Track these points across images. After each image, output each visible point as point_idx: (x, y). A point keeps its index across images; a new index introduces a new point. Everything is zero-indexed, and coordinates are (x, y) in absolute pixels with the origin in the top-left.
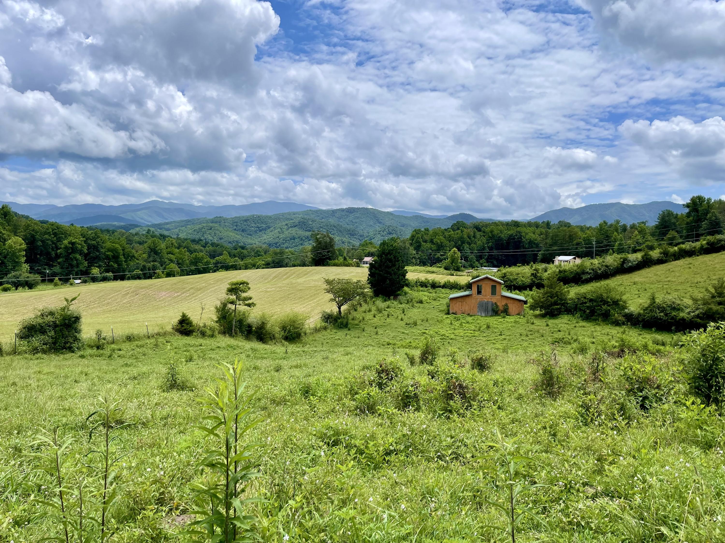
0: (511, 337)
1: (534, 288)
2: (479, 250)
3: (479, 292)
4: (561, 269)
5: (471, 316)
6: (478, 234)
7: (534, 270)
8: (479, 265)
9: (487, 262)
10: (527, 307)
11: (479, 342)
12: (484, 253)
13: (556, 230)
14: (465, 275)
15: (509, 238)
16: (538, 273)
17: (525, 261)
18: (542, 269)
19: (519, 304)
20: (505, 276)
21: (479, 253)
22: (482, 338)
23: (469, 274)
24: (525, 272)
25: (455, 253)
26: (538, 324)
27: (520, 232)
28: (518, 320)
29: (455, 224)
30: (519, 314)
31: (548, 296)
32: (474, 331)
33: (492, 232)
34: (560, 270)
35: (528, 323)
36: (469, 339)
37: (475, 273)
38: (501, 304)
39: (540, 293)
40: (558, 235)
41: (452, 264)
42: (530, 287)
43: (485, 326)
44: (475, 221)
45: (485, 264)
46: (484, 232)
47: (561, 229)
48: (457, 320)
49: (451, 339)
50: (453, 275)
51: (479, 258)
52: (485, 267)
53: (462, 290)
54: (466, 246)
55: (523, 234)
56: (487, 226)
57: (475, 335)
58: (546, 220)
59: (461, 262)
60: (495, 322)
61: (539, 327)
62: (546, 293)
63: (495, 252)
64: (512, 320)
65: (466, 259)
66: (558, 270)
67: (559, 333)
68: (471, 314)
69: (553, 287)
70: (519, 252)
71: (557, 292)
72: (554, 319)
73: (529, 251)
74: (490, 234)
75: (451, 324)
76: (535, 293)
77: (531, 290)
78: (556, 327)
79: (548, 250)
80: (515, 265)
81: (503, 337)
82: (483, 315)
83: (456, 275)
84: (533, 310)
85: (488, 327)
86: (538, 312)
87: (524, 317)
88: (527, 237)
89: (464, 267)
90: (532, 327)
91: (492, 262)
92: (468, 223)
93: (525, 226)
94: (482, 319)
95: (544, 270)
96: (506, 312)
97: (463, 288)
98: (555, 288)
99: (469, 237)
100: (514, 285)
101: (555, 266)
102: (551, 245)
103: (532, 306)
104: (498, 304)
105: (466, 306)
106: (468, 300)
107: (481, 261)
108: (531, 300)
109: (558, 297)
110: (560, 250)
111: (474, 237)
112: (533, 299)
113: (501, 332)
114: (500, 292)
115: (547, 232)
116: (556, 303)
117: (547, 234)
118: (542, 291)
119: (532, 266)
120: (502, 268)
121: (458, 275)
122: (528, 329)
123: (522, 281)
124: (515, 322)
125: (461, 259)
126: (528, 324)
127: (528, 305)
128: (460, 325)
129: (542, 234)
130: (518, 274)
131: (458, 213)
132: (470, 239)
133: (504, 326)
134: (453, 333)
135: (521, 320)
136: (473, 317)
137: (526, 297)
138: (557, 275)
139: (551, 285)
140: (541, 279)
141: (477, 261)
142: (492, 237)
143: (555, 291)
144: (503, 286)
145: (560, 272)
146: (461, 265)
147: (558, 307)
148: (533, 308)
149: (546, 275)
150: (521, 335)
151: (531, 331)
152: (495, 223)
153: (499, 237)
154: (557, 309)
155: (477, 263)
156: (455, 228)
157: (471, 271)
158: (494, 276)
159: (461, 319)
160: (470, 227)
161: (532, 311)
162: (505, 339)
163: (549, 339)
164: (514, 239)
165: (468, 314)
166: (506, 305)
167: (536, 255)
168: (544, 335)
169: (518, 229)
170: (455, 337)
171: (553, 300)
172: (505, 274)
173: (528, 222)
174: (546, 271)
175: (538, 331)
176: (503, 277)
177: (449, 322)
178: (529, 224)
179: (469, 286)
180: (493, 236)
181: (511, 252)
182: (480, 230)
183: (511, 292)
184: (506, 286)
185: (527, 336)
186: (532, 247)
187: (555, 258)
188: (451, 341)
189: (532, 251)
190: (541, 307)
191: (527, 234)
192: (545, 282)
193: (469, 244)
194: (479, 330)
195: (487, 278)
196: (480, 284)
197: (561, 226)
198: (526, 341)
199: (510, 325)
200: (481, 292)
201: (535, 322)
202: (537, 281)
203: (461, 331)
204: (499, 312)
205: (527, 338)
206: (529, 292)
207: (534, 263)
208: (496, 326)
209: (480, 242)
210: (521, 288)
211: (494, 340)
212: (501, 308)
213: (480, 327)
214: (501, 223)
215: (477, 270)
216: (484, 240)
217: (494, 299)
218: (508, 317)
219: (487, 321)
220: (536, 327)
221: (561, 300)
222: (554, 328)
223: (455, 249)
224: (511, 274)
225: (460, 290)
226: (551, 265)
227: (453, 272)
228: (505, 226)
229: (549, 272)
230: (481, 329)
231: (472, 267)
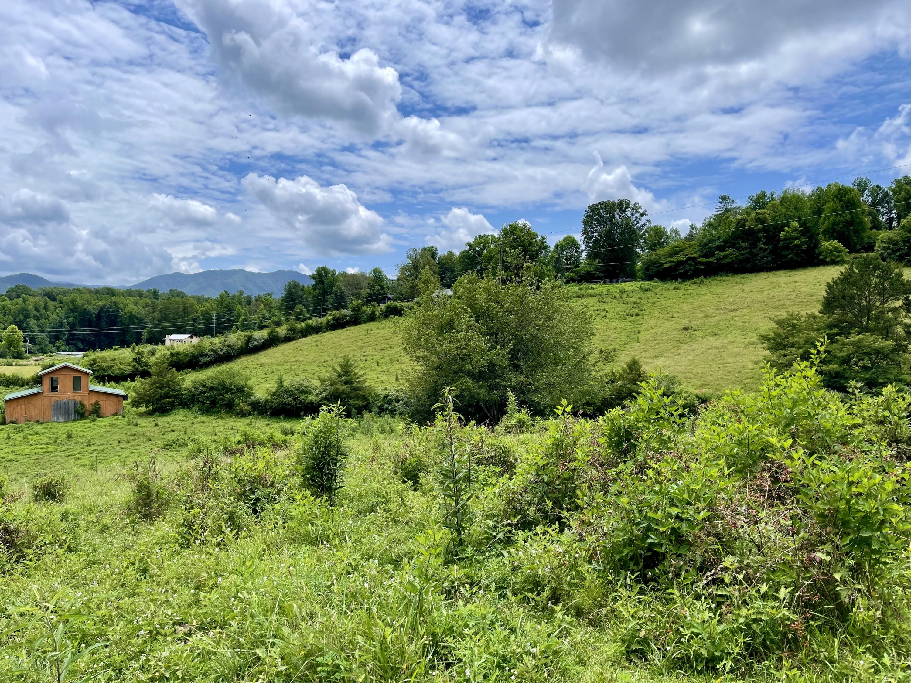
0: (104, 446)
1: (138, 378)
2: (53, 328)
3: (54, 388)
4: (174, 351)
5: (42, 423)
6: (51, 305)
7: (137, 353)
8: (53, 349)
9: (68, 344)
10: (128, 404)
11: (56, 459)
12: (62, 331)
13: (165, 301)
14: (31, 365)
15: (99, 312)
16: (143, 357)
17: (124, 343)
18: (149, 352)
19: (116, 400)
20: (95, 364)
21: (53, 332)
22: (59, 454)
23: (37, 363)
24: (124, 357)
25: (13, 332)
26: (144, 425)
27: (115, 303)
28: (114, 422)
29: (12, 289)
30: (116, 414)
31: (157, 387)
32: (47, 444)
33: (73, 301)
34: (171, 353)
35: (129, 425)
36: (40, 456)
37: (47, 360)
38: (89, 403)
39: (146, 384)
40: (168, 308)
41: (9, 348)
42: (132, 376)
43: (65, 436)
44: (45, 287)
45: (63, 348)
46: (61, 302)
47: (172, 299)
48: (19, 432)
49: (9, 461)
50: (11, 365)
51: (53, 339)
52: (63, 351)
53: (26, 387)
54: (32, 322)
55: (121, 306)
56: (65, 293)
57: (49, 450)
58: (152, 288)
59: (23, 346)
60: (80, 429)
61: (145, 429)
62: (154, 384)
63: (80, 331)
64: (106, 423)
65: (33, 341)
66: (169, 353)
67: (172, 433)
68: (41, 421)
69: (164, 374)
70: (116, 330)
71: (168, 381)
72: (165, 416)
73: (130, 329)
74: (70, 305)
75: (9, 438)
76: (138, 384)
77: (133, 380)
78: (168, 426)
79: (156, 327)
80: (110, 347)
81: (93, 448)
82: (61, 420)
83: (17, 365)
84: (137, 407)
85: (70, 436)
86: (143, 409)
87: (124, 417)
88: (127, 309)
89: (30, 352)
90: (134, 430)
91: (75, 345)
92: (35, 288)
93: (123, 295)
94: (59, 425)
95: (150, 354)
96: (97, 413)
97: (27, 384)
98: (166, 376)
99: (37, 309)
100: (108, 376)
101: (166, 348)
102: (160, 321)
103: (135, 402)
104: (85, 403)
105: (33, 410)
106: (37, 401)
107: (57, 344)
108: (134, 394)
109: (169, 388)
110: (171, 326)
111: (45, 308)
112: (136, 392)
113: (89, 442)
114: (87, 385)
115: (153, 303)
116: (167, 396)
117: (153, 306)
118: (148, 380)
119: (134, 349)
120: (90, 353)
121: (20, 365)
122: (129, 433)
123: (120, 369)
124: (111, 425)
125: (25, 341)
126: (129, 427)
127: (130, 400)
128: (24, 438)
129: (147, 306)
130: (114, 360)
131: (18, 273)
132: (38, 311)
133: (94, 432)
134: (13, 452)
135: (118, 423)
136: (44, 425)
137: (126, 390)
138: (168, 359)
139: (161, 372)
140: (147, 365)
141: (50, 343)
142: (74, 309)
143: (165, 380)
144: (92, 377)
145: (172, 355)
146: (24, 349)
147: (170, 400)
148: (136, 404)
149: (153, 360)
150: (119, 442)
151: (134, 435)
152: (79, 290)
153: (85, 309)
154: (169, 403)
155: (51, 346)
156: (14, 294)
157: (41, 357)
158: (78, 364)
159: (25, 430)
160: (38, 295)
161: (135, 409)
162: (95, 450)
163: (159, 442)
164: (108, 311)
165: (37, 422)
166: (97, 403)
167: (140, 334)
168: (152, 439)
169: (114, 299)
170: (16, 457)
171: (163, 392)
172: (94, 360)
173: (128, 290)
174: (153, 354)
175: (144, 435)
176: (92, 365)
177: (6, 436)
178: (129, 293)
179: (38, 380)
180: (76, 308)
181: (103, 329)
182: (54, 299)
183: (104, 385)
184: (97, 378)
185: (128, 442)
186: (134, 323)
187: (165, 337)
188: (8, 464)
189: (134, 328)
190: (148, 402)
191: (126, 305)
192: (153, 369)
193: (38, 319)
194: (55, 442)
195: (66, 368)
196: (54, 376)
197: (173, 296)
198: (127, 449)
199: (103, 430)
200: (57, 387)
201: (139, 422)
202: (141, 369)
203: (26, 447)
204: (87, 414)
205: (128, 445)
206: (131, 383)
207: (137, 345)
208: (82, 433)
209: (55, 316)
210: (118, 379)
211: (79, 453)
212: (89, 408)
213: (57, 438)
214: (89, 291)
215: (50, 356)
216: (62, 313)
217: (79, 397)
218: (100, 419)
219: (67, 428)
220: (140, 430)
221: (174, 390)
222: (165, 427)
223: (13, 326)
224: (104, 359)
225: (23, 386)
226: (160, 347)
227: (10, 361)
228: (94, 295)
229: (157, 356)
230: (59, 441)
231: (44, 353)
